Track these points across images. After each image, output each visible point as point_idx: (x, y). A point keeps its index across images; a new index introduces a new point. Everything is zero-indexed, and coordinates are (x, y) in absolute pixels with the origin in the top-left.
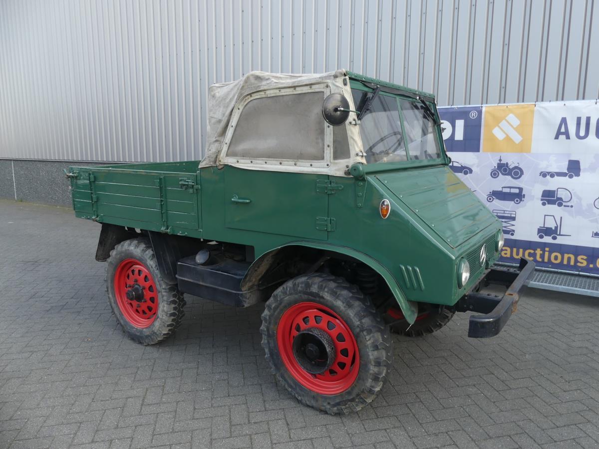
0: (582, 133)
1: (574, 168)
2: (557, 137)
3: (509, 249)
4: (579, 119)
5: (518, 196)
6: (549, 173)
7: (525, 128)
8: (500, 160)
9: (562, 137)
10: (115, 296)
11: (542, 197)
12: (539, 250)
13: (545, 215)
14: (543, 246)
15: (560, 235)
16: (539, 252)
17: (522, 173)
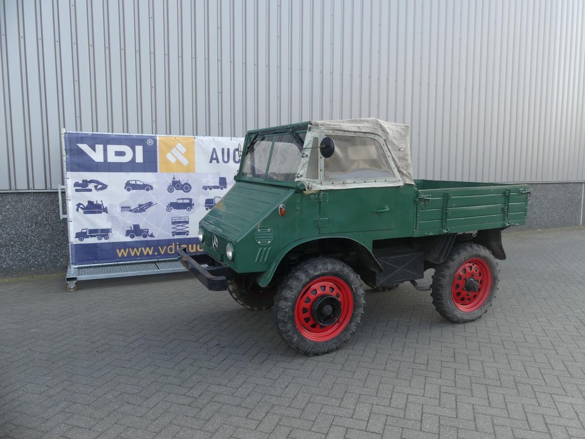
0: (226, 159)
1: (223, 182)
2: (211, 162)
3: (186, 246)
4: (223, 150)
5: (188, 205)
6: (208, 187)
7: (189, 154)
8: (174, 178)
9: (214, 162)
11: (206, 204)
17: (191, 188)
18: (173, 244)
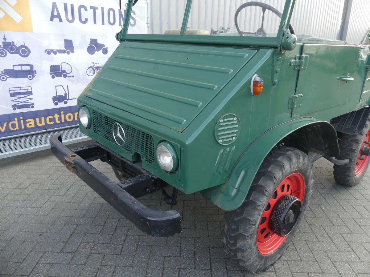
0: (70, 18)
1: (69, 46)
2: (52, 20)
3: (32, 120)
4: (65, 5)
5: (30, 73)
6: (52, 50)
7: (22, 8)
8: (5, 39)
9: (56, 20)
11: (51, 71)
12: (56, 114)
13: (56, 86)
14: (58, 111)
15: (69, 99)
16: (57, 116)
17: (29, 52)
18: (16, 119)
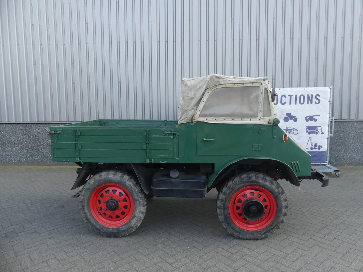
10: (90, 211)
